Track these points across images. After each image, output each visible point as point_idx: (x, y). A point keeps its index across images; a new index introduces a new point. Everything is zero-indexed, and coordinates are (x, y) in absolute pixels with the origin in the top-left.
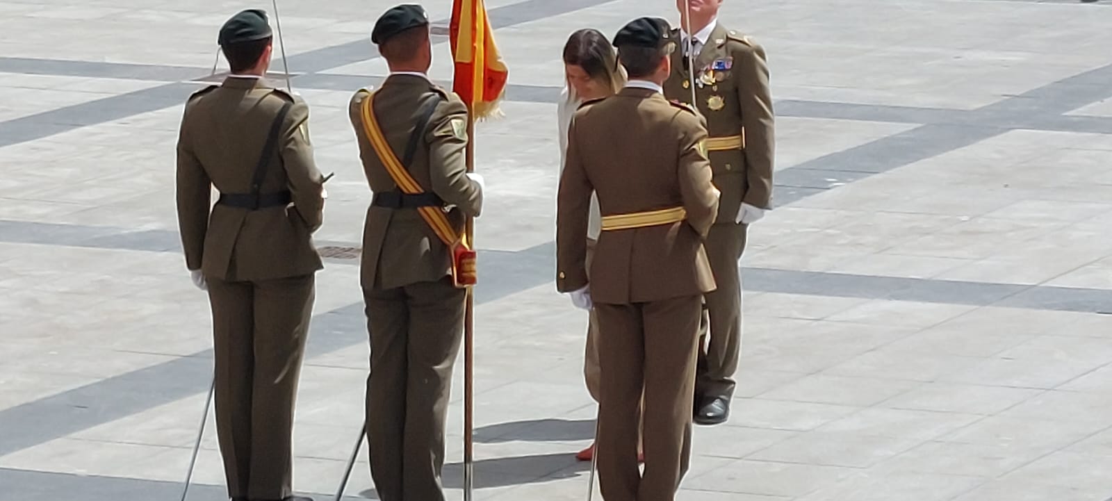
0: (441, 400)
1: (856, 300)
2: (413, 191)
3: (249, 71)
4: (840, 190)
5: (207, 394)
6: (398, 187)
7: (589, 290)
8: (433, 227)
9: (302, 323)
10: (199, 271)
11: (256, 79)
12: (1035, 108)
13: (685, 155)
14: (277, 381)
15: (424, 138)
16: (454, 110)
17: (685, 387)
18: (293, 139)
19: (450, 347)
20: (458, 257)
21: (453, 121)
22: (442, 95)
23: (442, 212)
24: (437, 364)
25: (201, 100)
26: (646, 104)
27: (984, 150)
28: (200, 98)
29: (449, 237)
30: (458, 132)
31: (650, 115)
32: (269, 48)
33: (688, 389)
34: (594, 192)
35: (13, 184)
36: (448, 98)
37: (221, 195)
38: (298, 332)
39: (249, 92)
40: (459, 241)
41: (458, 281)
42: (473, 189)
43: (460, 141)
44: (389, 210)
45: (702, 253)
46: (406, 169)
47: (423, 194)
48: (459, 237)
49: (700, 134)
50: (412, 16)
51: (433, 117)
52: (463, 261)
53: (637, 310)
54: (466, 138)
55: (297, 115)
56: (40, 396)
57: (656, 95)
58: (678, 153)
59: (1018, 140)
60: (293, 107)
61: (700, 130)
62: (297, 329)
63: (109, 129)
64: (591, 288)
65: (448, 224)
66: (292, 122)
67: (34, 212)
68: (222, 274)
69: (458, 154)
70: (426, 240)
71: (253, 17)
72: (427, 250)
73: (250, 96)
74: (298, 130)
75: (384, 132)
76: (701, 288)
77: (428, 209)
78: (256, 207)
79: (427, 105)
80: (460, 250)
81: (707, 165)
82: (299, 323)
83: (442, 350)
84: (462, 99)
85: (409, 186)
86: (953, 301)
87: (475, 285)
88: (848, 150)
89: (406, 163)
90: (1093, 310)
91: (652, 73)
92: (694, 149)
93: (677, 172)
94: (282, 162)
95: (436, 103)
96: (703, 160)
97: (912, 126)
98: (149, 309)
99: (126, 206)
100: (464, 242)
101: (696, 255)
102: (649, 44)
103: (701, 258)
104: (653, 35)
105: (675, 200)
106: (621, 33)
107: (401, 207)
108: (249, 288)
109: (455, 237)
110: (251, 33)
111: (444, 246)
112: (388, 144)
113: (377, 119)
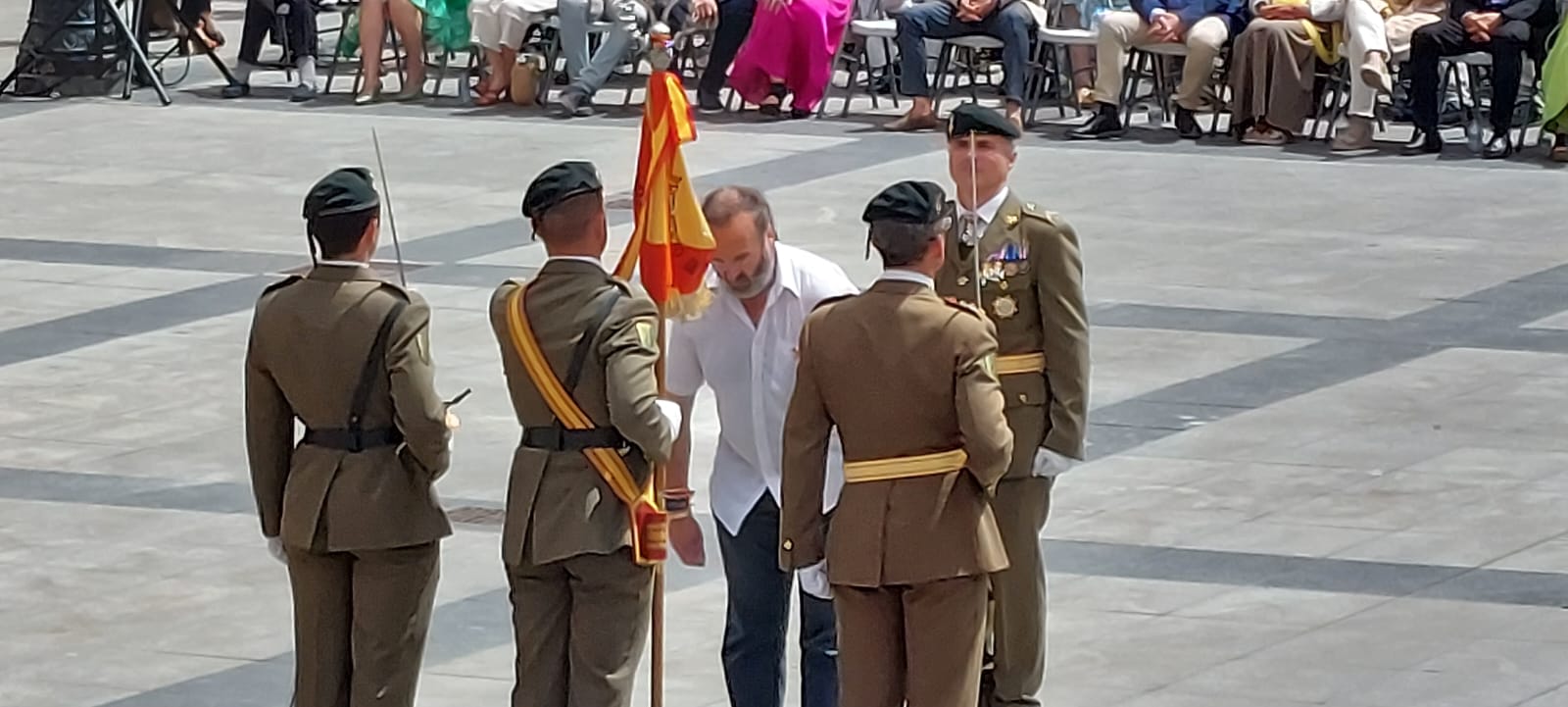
1: (1216, 585)
2: (581, 426)
3: (348, 256)
4: (1199, 431)
6: (557, 419)
7: (826, 568)
8: (608, 477)
9: (421, 610)
10: (277, 538)
11: (356, 267)
12: (1481, 317)
13: (964, 374)
16: (641, 311)
18: (405, 354)
19: (629, 649)
20: (641, 522)
21: (639, 326)
22: (623, 289)
23: (619, 455)
24: (611, 673)
25: (279, 295)
26: (910, 304)
27: (1408, 376)
28: (274, 294)
29: (628, 492)
30: (646, 341)
31: (916, 318)
32: (375, 223)
34: (835, 427)
35: (21, 416)
36: (632, 293)
37: (308, 431)
39: (348, 286)
41: (642, 555)
43: (649, 353)
44: (546, 452)
45: (988, 517)
46: (571, 395)
47: (592, 430)
48: (642, 493)
49: (987, 346)
50: (580, 177)
51: (609, 321)
52: (651, 526)
53: (894, 598)
54: (656, 349)
55: (411, 317)
57: (924, 290)
58: (955, 374)
59: (1455, 363)
60: (408, 308)
61: (987, 340)
62: (414, 619)
63: (161, 340)
64: (828, 566)
65: (628, 474)
66: (405, 329)
67: (49, 457)
68: (308, 545)
69: (644, 372)
70: (595, 492)
71: (353, 180)
72: (597, 506)
73: (349, 291)
74: (413, 341)
75: (538, 341)
76: (985, 567)
77: (599, 451)
78: (359, 450)
79: (601, 303)
80: (644, 511)
81: (996, 388)
82: (416, 611)
83: (616, 651)
85: (574, 420)
86: (1357, 590)
89: (569, 386)
90: (1556, 603)
91: (921, 259)
92: (978, 367)
93: (954, 400)
95: (614, 300)
96: (991, 381)
97: (1303, 342)
98: (210, 593)
99: (181, 449)
100: (649, 497)
101: (978, 520)
102: (917, 220)
103: (987, 526)
104: (919, 206)
105: (951, 439)
106: (876, 203)
107: (561, 448)
108: (347, 562)
109: (638, 493)
110: (349, 202)
111: (622, 504)
112: (545, 358)
113: (529, 322)
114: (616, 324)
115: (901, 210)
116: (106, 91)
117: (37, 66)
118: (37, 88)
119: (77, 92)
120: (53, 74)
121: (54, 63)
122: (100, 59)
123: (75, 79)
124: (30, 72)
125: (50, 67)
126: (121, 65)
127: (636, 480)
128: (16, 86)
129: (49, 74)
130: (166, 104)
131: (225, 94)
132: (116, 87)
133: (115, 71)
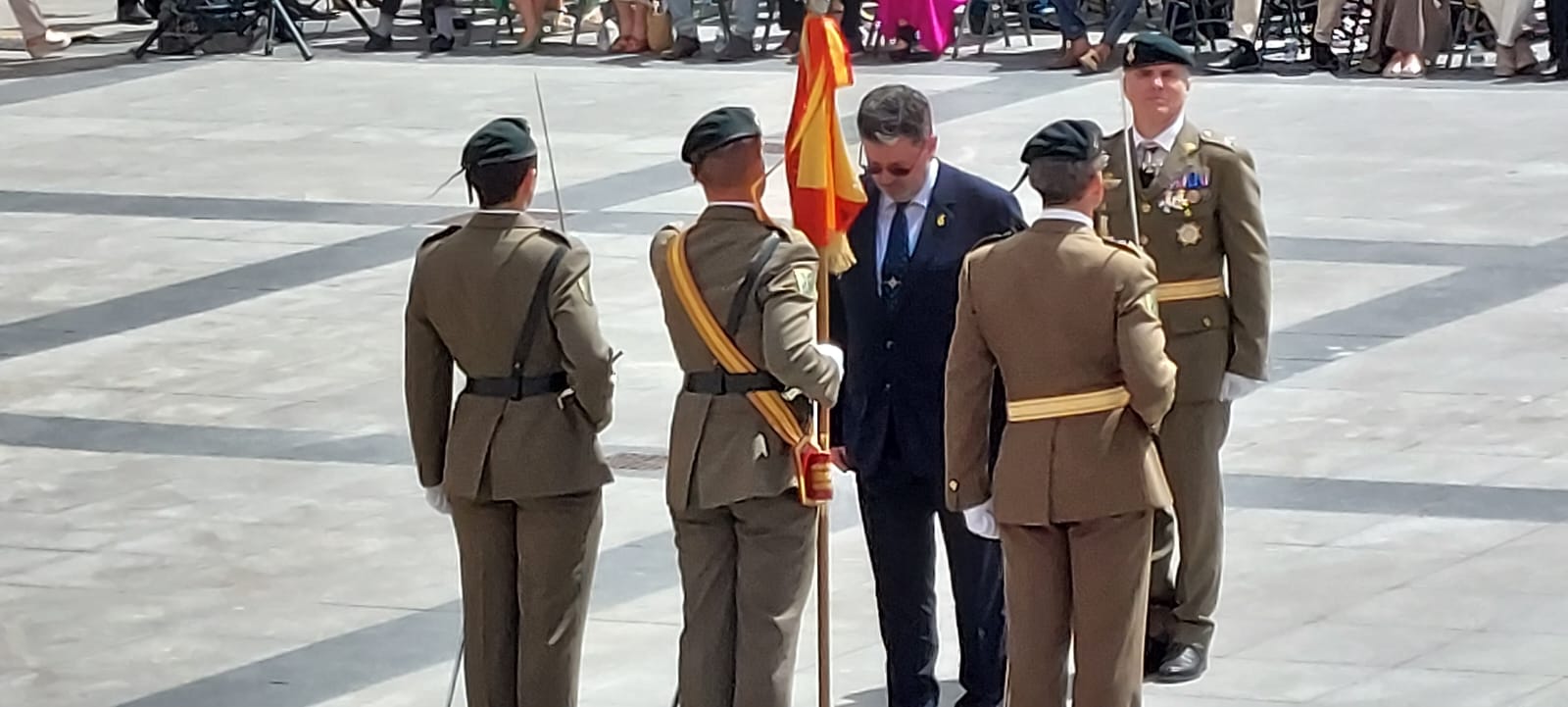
0: (783, 664)
1: (1373, 517)
2: (743, 370)
3: (506, 205)
4: (1348, 362)
5: (453, 663)
6: (719, 364)
8: (770, 420)
9: (586, 557)
10: (438, 488)
11: (516, 215)
13: (1126, 313)
14: (552, 641)
15: (756, 294)
16: (799, 256)
17: (1131, 643)
18: (569, 297)
19: (797, 589)
20: (806, 463)
21: (797, 272)
22: (782, 233)
23: (783, 400)
24: (778, 614)
25: (440, 245)
26: (1071, 243)
28: (437, 243)
29: (793, 434)
30: (804, 287)
31: (1075, 257)
32: (534, 170)
33: (1135, 644)
35: (179, 373)
36: (792, 238)
37: (469, 380)
38: (579, 572)
39: (507, 234)
40: (805, 439)
41: (807, 495)
42: (824, 367)
43: (807, 300)
44: (709, 397)
45: (1152, 454)
46: (732, 340)
48: (806, 433)
49: (1146, 284)
50: (739, 123)
51: (769, 265)
52: (814, 467)
53: (1061, 533)
54: (815, 294)
55: (573, 264)
56: (222, 669)
57: (1083, 229)
58: (1116, 313)
60: (569, 253)
61: (1148, 278)
62: (579, 566)
63: (315, 293)
64: (995, 505)
65: (791, 417)
66: (568, 273)
67: (209, 412)
68: (474, 494)
69: (804, 318)
70: (761, 439)
71: (513, 130)
72: (762, 455)
73: (507, 239)
74: (575, 285)
76: (1152, 500)
77: (762, 394)
78: (519, 398)
79: (761, 249)
80: (811, 452)
81: (1157, 327)
82: (582, 558)
83: (785, 595)
84: (811, 240)
85: (736, 364)
86: (1512, 516)
87: (829, 501)
88: (1358, 306)
89: (730, 332)
91: (1079, 199)
92: (1138, 305)
93: (1115, 340)
94: (554, 330)
95: (774, 245)
96: (1150, 319)
97: (1446, 271)
98: (371, 544)
99: (340, 401)
100: (814, 441)
101: (1144, 455)
102: (1075, 158)
103: (1151, 459)
104: (1079, 145)
105: (1113, 377)
106: (1033, 143)
107: (724, 392)
108: (510, 511)
109: (801, 434)
110: (508, 151)
111: (786, 447)
112: (705, 302)
113: (690, 267)
114: (774, 269)
115: (1061, 148)
116: (246, 47)
117: (181, 24)
118: (181, 47)
119: (220, 49)
120: (200, 32)
121: (197, 20)
122: (241, 15)
123: (216, 37)
124: (174, 31)
125: (192, 26)
126: (262, 21)
127: (800, 423)
128: (161, 44)
129: (192, 32)
130: (308, 58)
131: (368, 48)
132: (257, 44)
133: (255, 27)
